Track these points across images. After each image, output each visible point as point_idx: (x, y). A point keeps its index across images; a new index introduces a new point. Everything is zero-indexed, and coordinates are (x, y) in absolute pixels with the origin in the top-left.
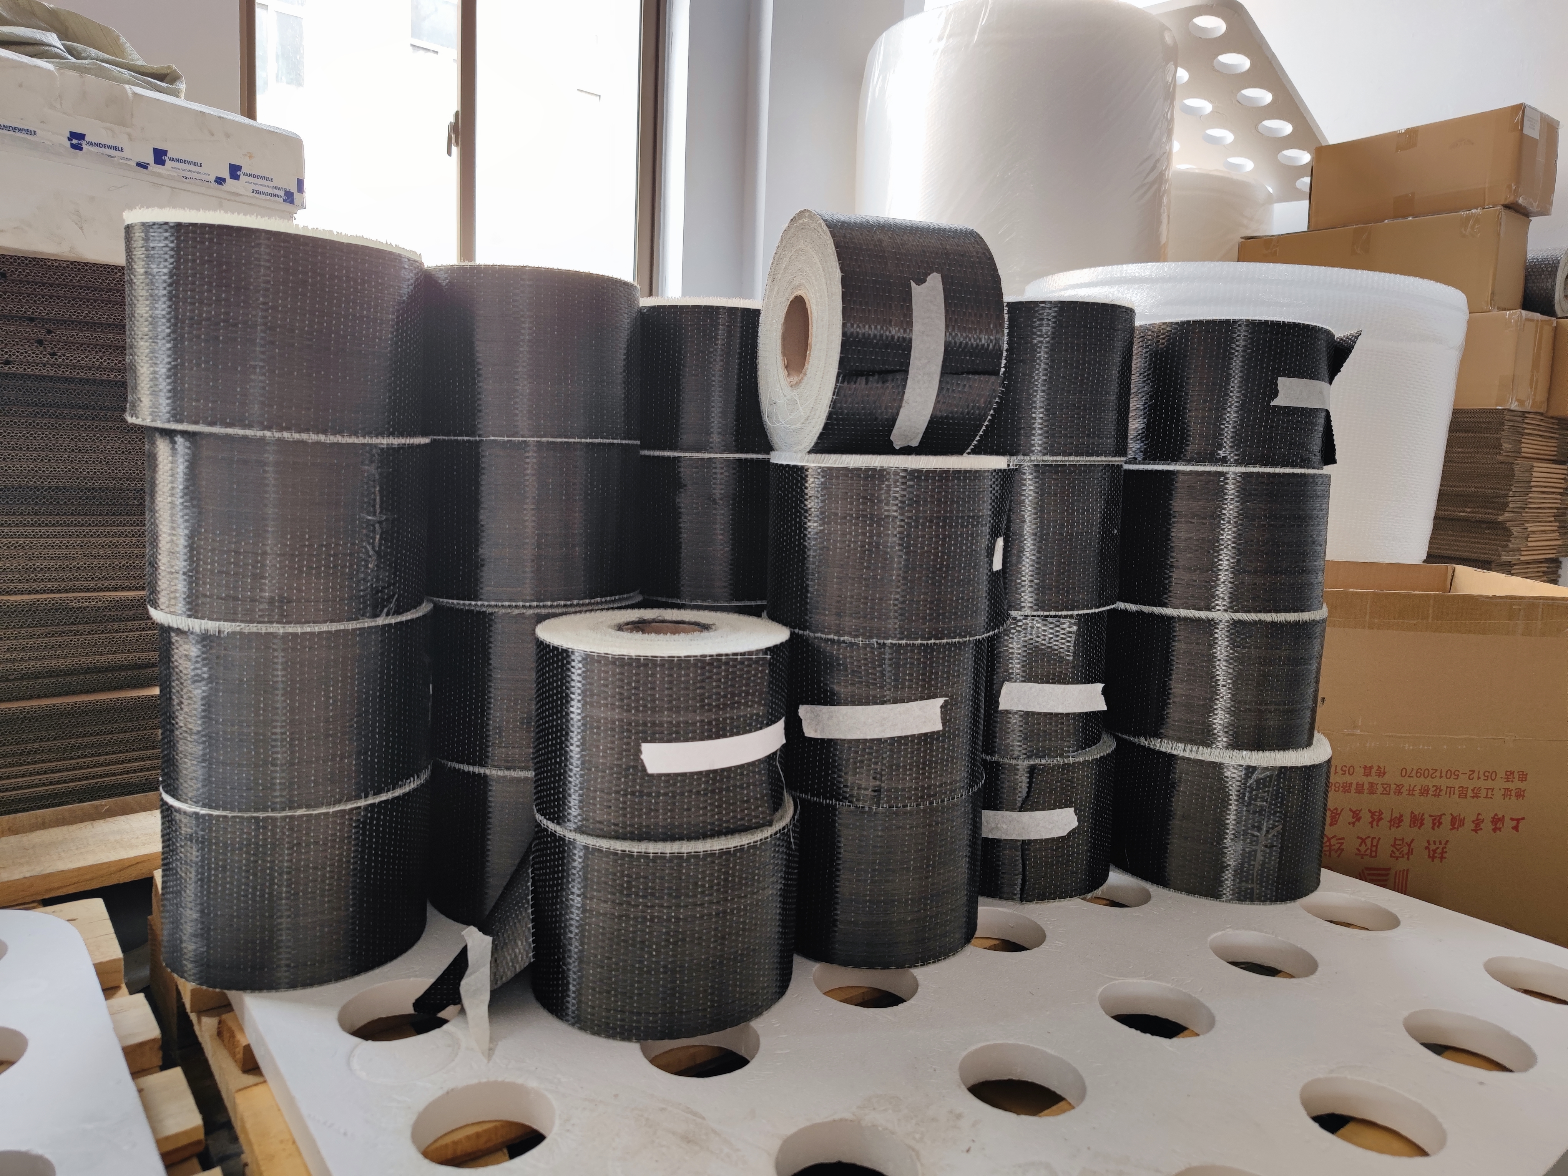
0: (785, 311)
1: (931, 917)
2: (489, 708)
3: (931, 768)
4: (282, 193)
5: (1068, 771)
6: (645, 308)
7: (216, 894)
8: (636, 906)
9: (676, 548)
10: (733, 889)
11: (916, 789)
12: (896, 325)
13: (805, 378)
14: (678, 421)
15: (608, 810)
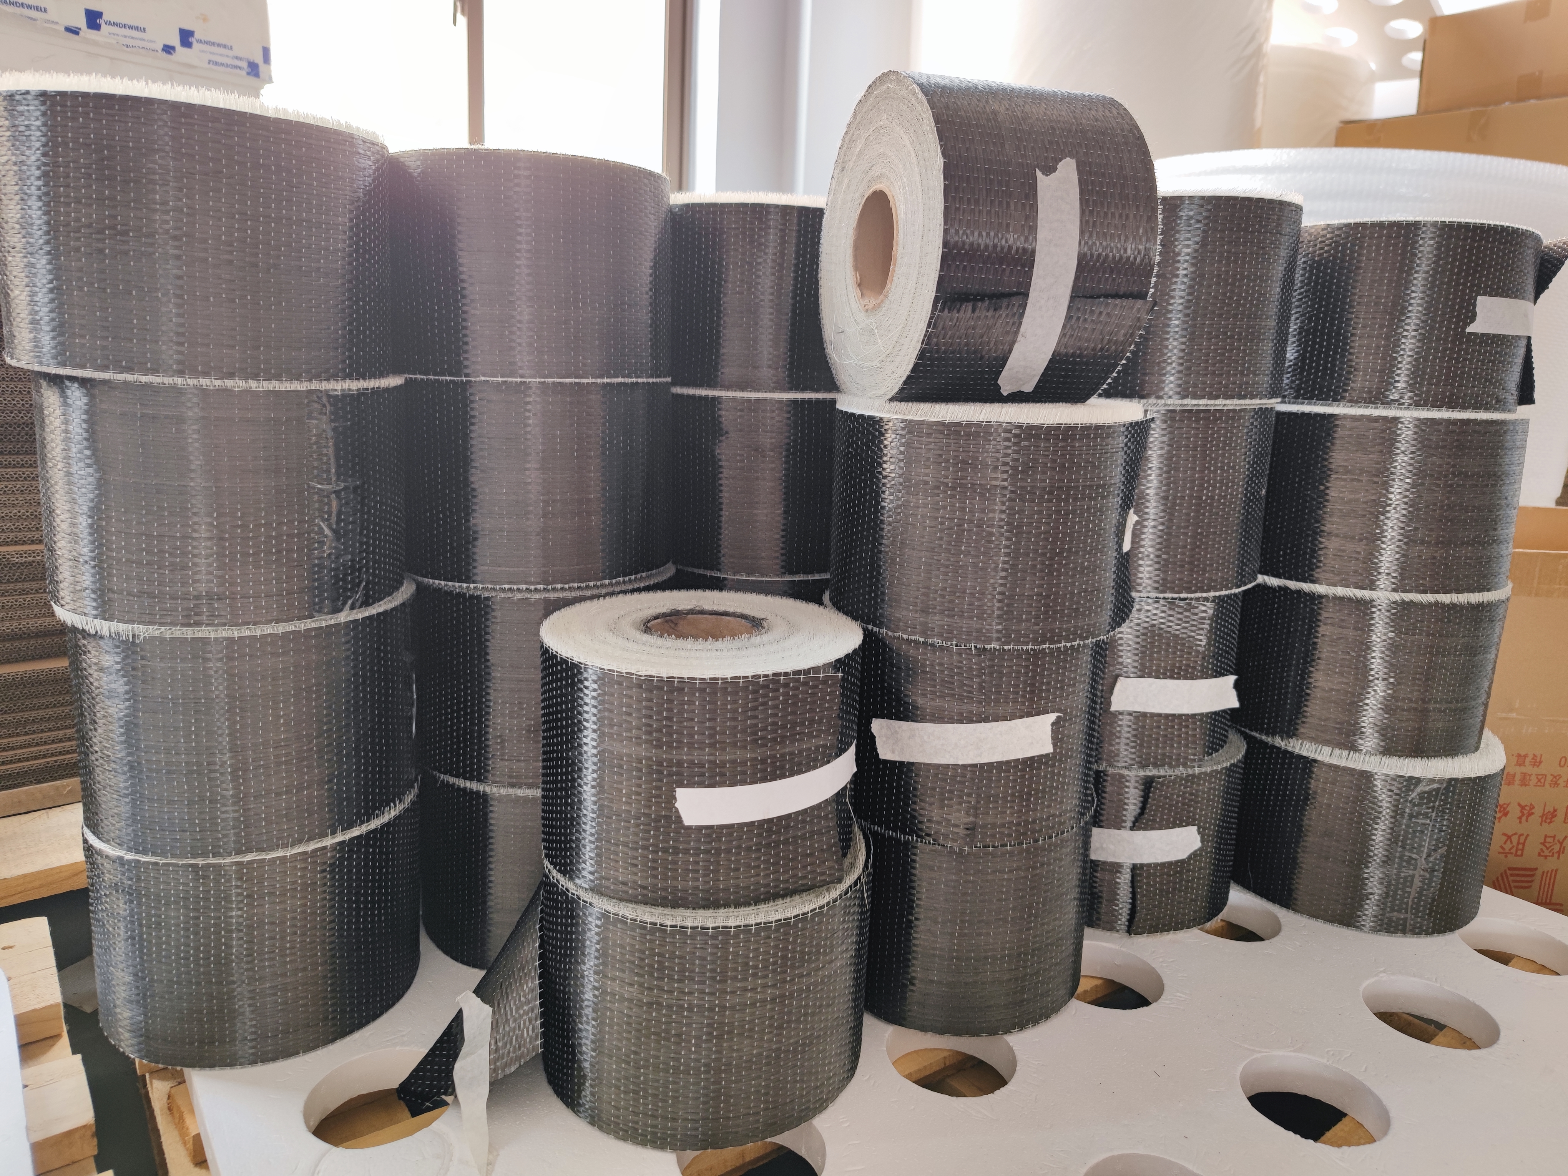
0: (859, 212)
1: (1031, 976)
2: (488, 713)
3: (1036, 799)
4: (244, 65)
5: (1193, 783)
6: (676, 206)
7: (151, 955)
8: (670, 992)
9: (717, 507)
10: (793, 967)
11: (1018, 824)
12: (1015, 232)
13: (887, 302)
14: (718, 351)
15: (634, 870)
